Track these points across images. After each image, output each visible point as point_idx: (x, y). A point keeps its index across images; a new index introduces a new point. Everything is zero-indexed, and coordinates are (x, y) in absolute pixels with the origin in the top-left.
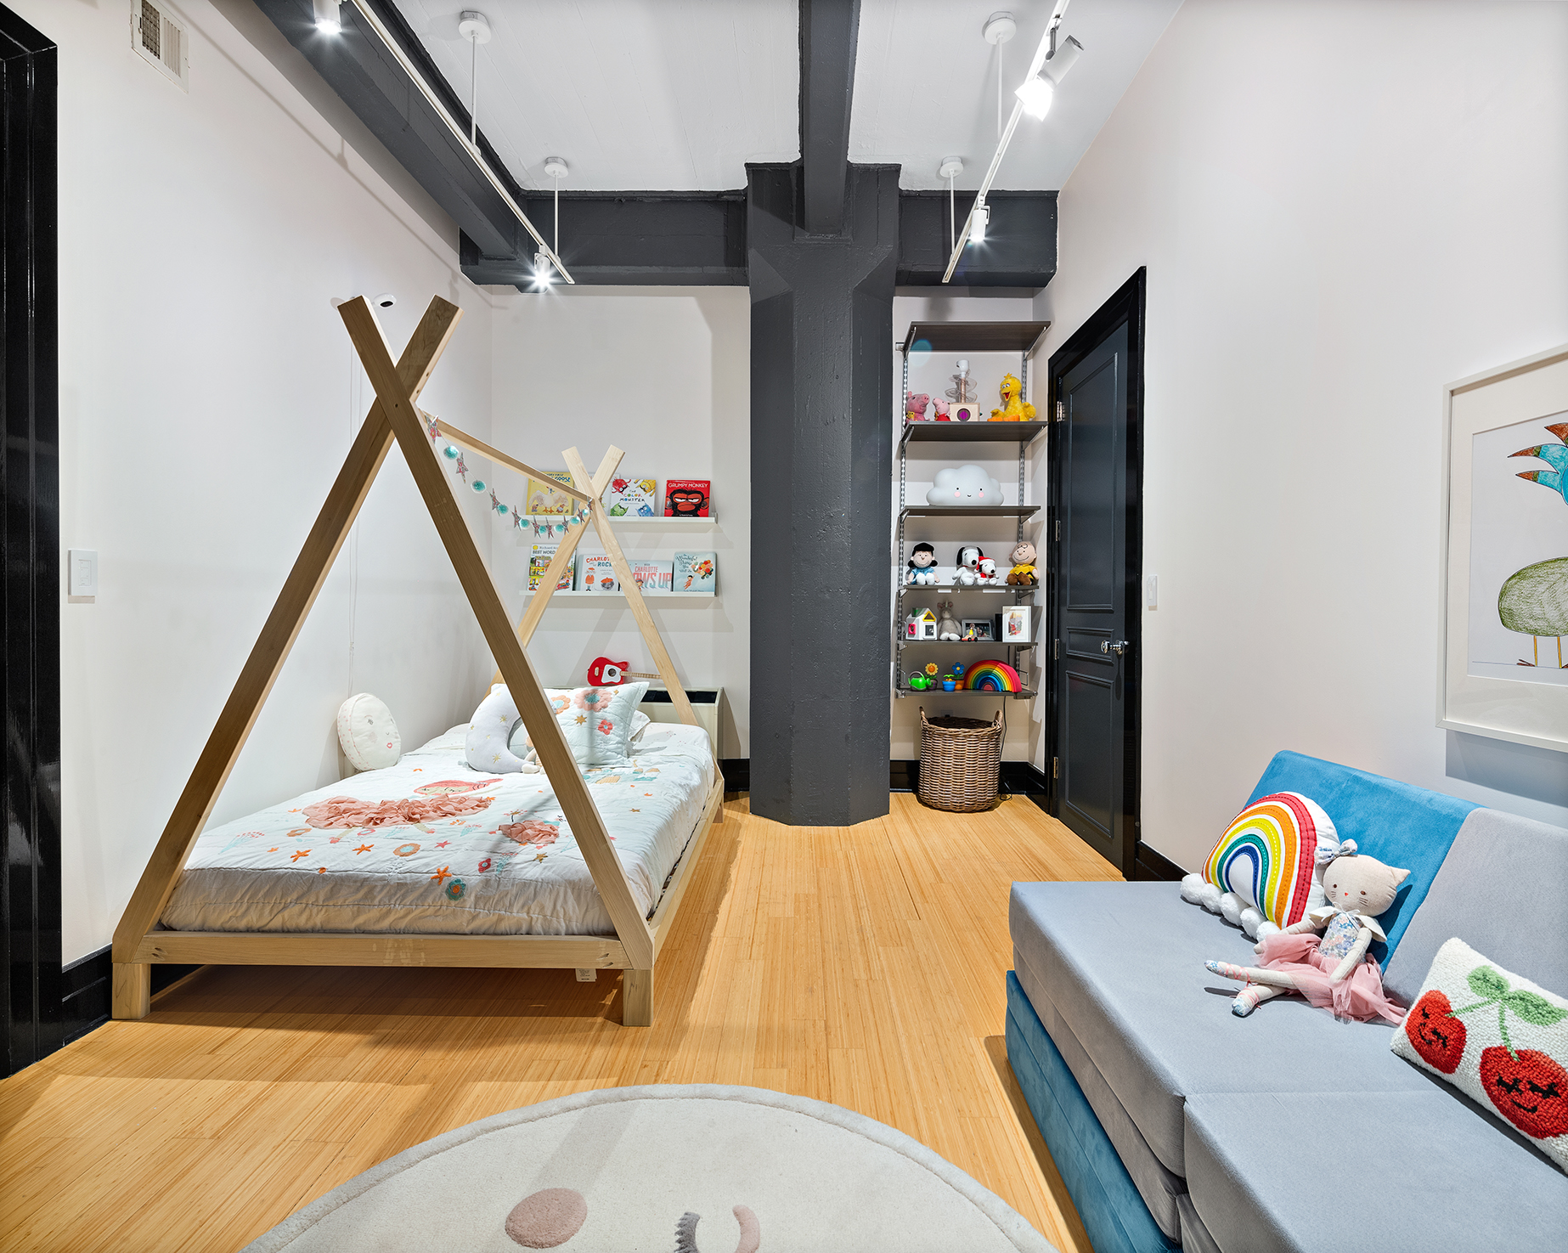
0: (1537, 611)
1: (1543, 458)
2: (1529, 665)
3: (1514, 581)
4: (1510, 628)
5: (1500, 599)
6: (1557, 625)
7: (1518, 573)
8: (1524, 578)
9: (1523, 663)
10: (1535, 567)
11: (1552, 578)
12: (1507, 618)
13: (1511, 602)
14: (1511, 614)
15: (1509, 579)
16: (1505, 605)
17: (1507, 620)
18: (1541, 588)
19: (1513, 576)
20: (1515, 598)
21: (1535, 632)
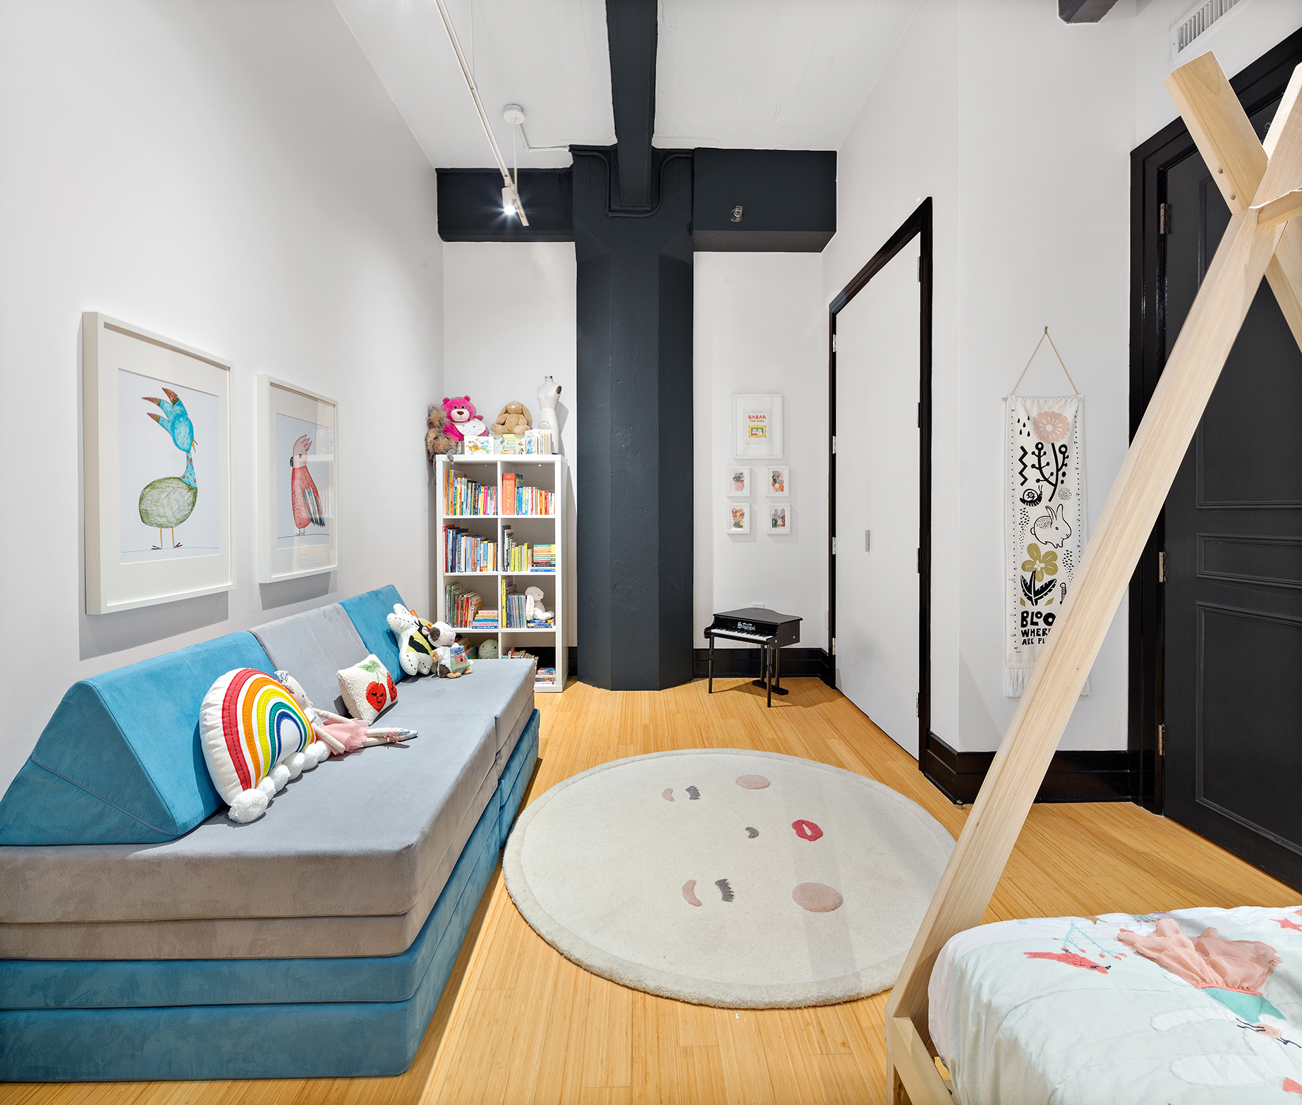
0: (161, 511)
1: (162, 408)
2: (158, 548)
3: (148, 490)
4: (147, 524)
5: (140, 503)
6: (172, 520)
7: (151, 484)
8: (153, 488)
9: (155, 548)
10: (160, 481)
11: (168, 490)
12: (144, 516)
13: (147, 505)
14: (147, 514)
15: (145, 488)
16: (143, 507)
17: (145, 518)
18: (163, 496)
19: (148, 486)
20: (149, 502)
21: (161, 526)
